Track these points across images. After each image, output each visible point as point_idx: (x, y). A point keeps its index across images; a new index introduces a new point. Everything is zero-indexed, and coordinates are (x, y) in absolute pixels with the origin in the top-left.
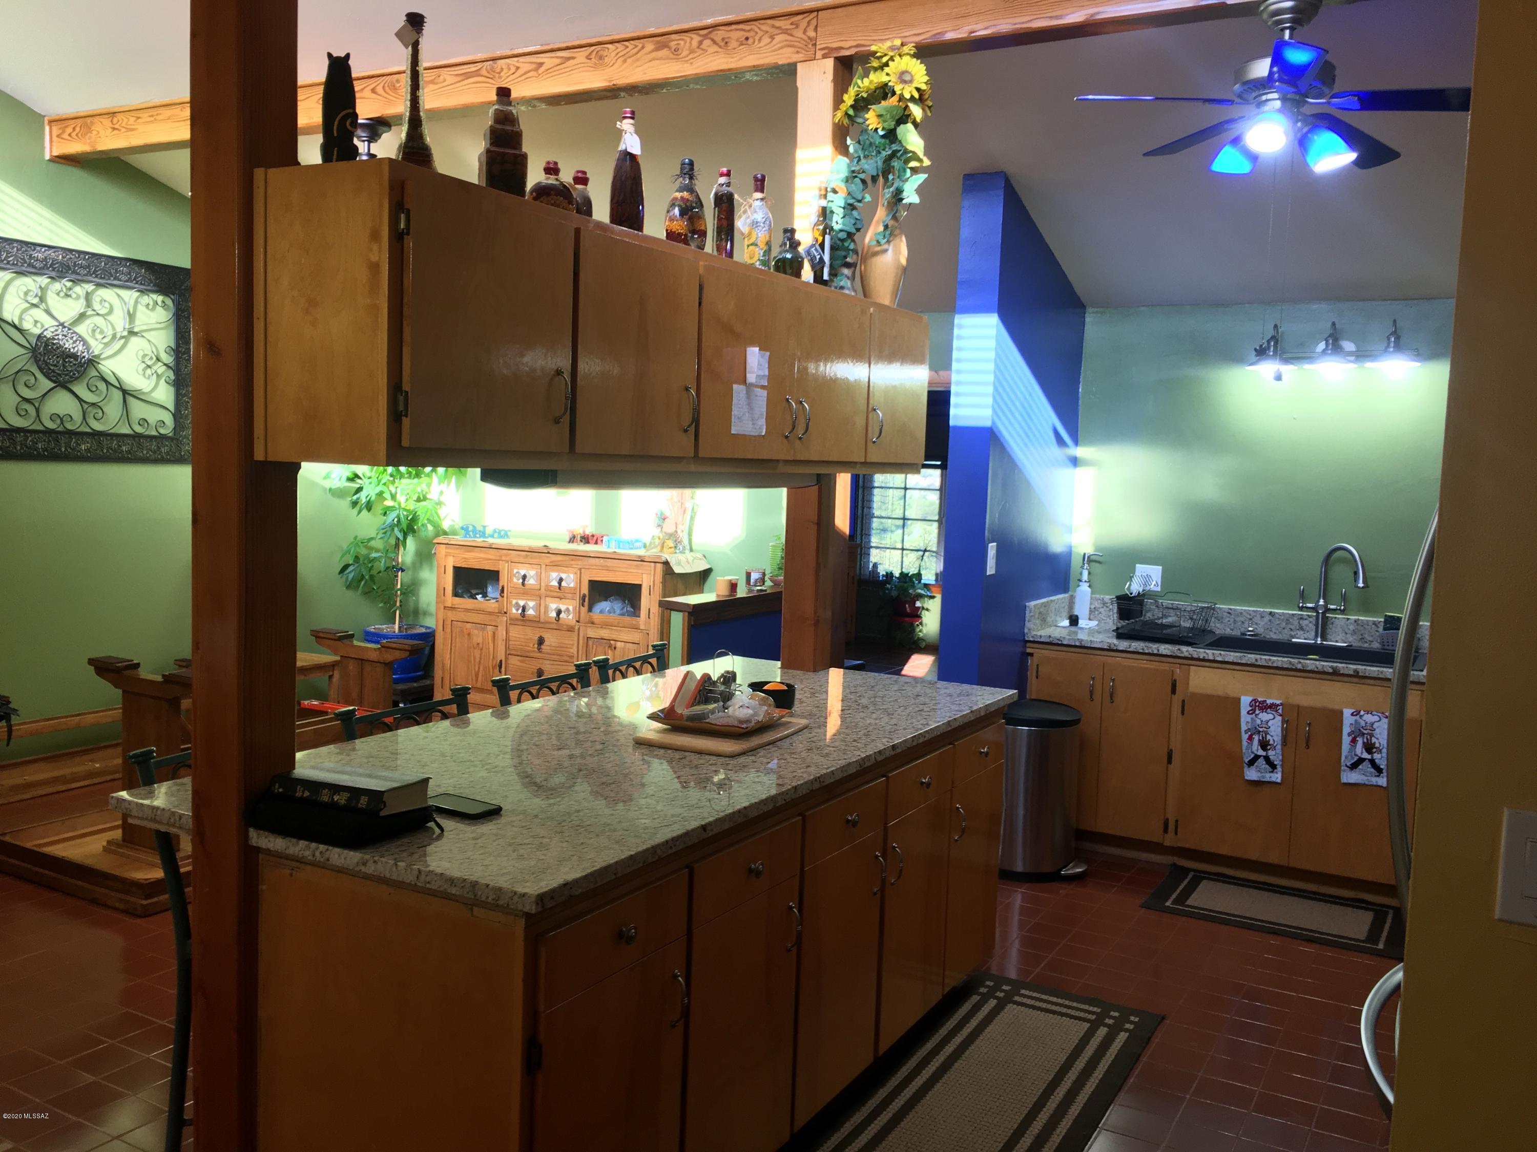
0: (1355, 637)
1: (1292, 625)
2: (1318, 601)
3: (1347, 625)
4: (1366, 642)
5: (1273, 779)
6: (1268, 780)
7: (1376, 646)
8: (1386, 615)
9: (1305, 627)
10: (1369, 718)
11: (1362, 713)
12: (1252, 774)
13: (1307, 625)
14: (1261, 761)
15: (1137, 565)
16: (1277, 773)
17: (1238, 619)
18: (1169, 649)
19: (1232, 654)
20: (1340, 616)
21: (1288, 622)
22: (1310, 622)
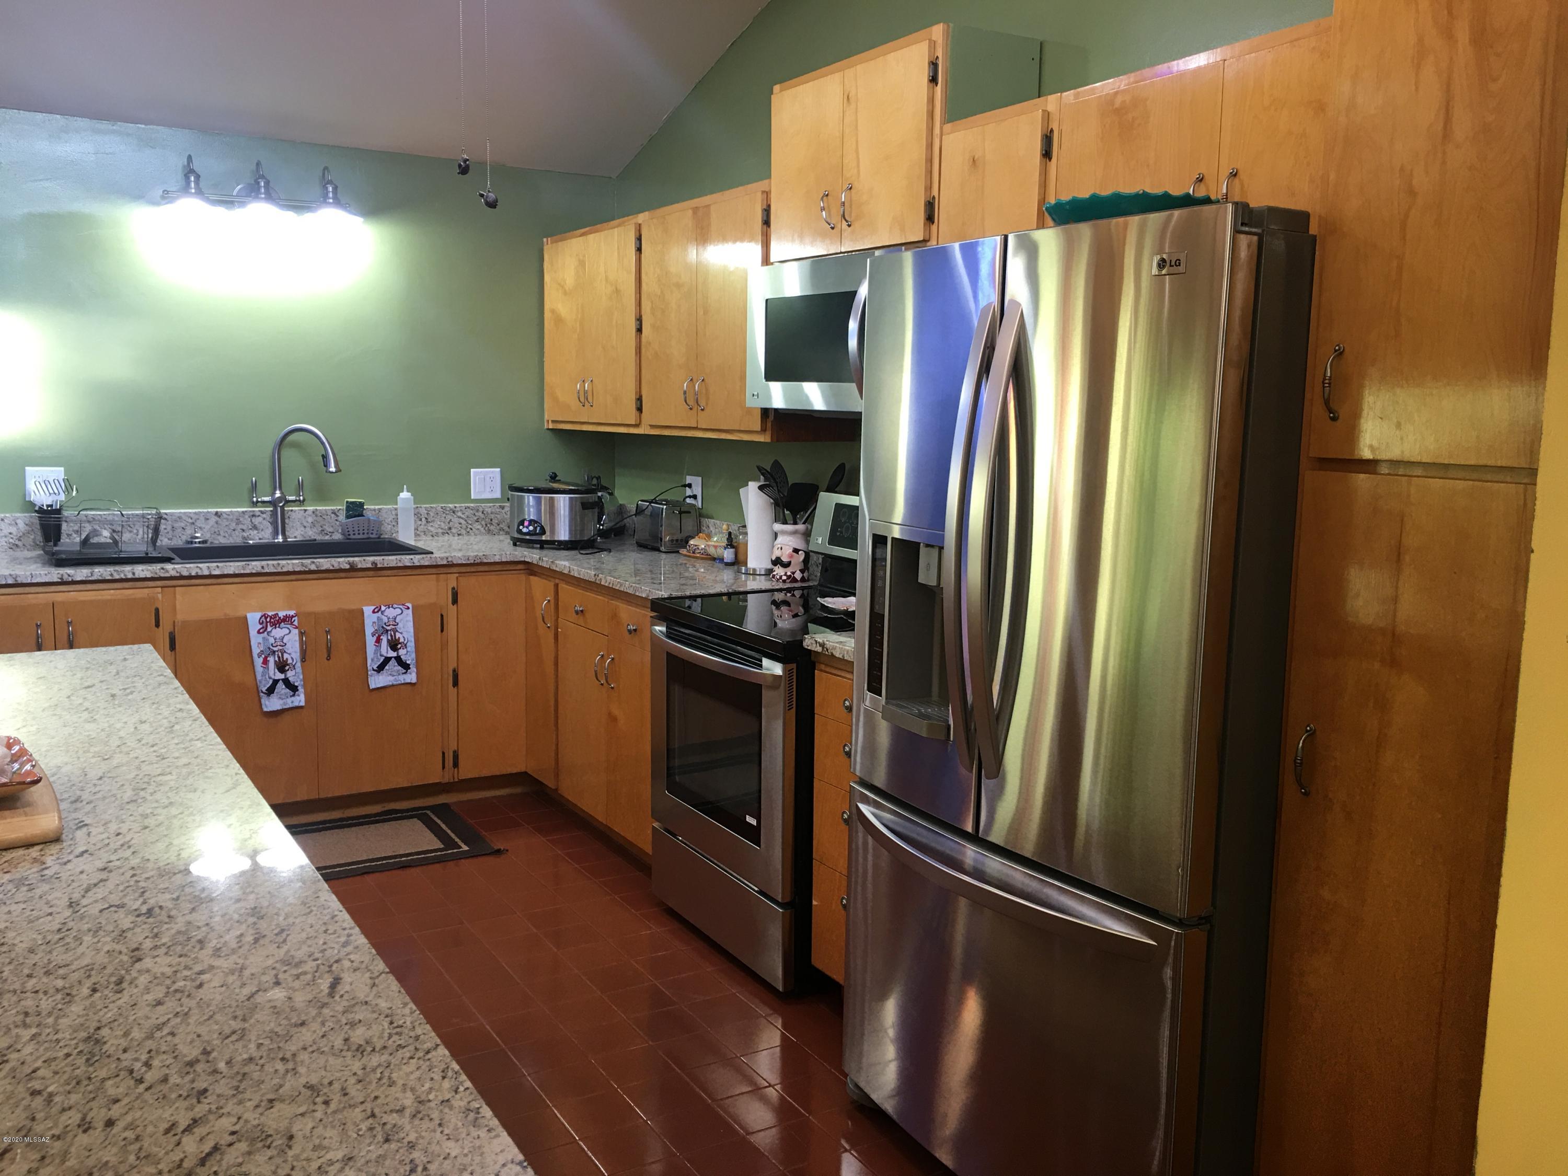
0: (315, 530)
1: (244, 524)
2: (274, 493)
3: (305, 517)
4: (327, 534)
5: (296, 704)
6: (291, 705)
7: (337, 537)
8: (347, 502)
9: (258, 525)
10: (391, 612)
11: (383, 608)
12: (273, 704)
13: (260, 523)
14: (281, 686)
15: (27, 468)
16: (299, 695)
17: (176, 525)
18: (148, 570)
19: (231, 564)
20: (297, 508)
21: (238, 522)
22: (264, 519)
